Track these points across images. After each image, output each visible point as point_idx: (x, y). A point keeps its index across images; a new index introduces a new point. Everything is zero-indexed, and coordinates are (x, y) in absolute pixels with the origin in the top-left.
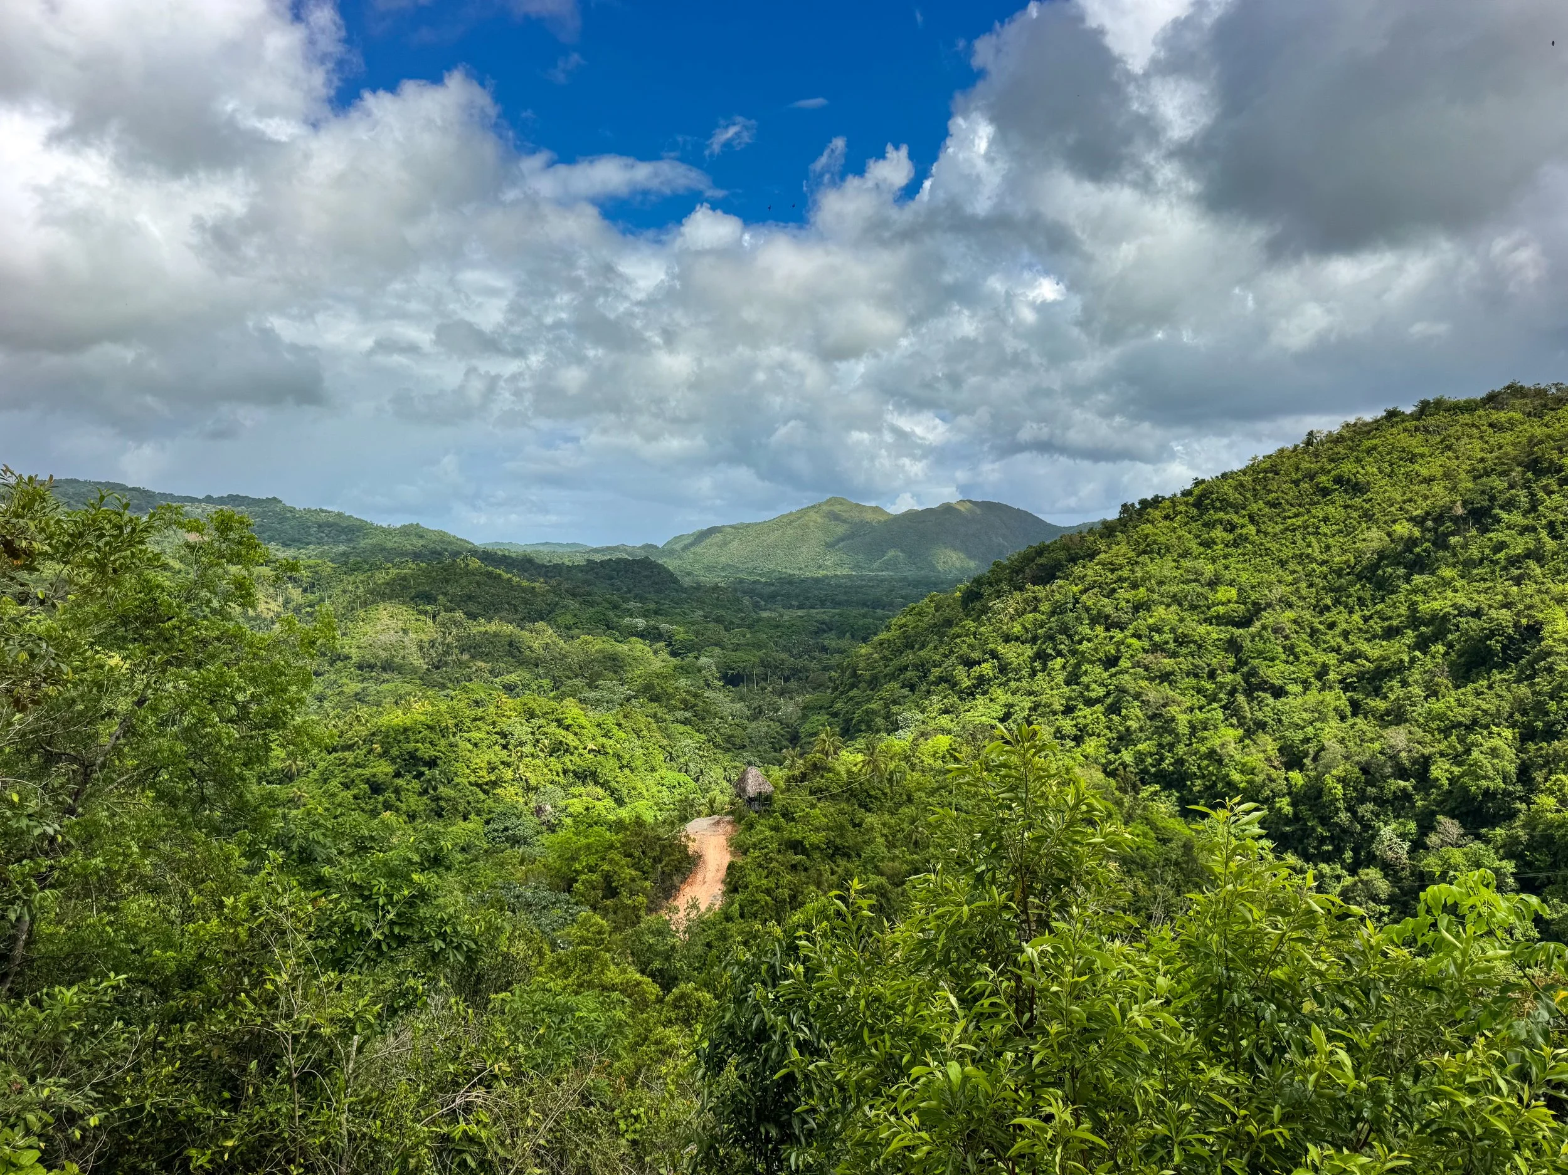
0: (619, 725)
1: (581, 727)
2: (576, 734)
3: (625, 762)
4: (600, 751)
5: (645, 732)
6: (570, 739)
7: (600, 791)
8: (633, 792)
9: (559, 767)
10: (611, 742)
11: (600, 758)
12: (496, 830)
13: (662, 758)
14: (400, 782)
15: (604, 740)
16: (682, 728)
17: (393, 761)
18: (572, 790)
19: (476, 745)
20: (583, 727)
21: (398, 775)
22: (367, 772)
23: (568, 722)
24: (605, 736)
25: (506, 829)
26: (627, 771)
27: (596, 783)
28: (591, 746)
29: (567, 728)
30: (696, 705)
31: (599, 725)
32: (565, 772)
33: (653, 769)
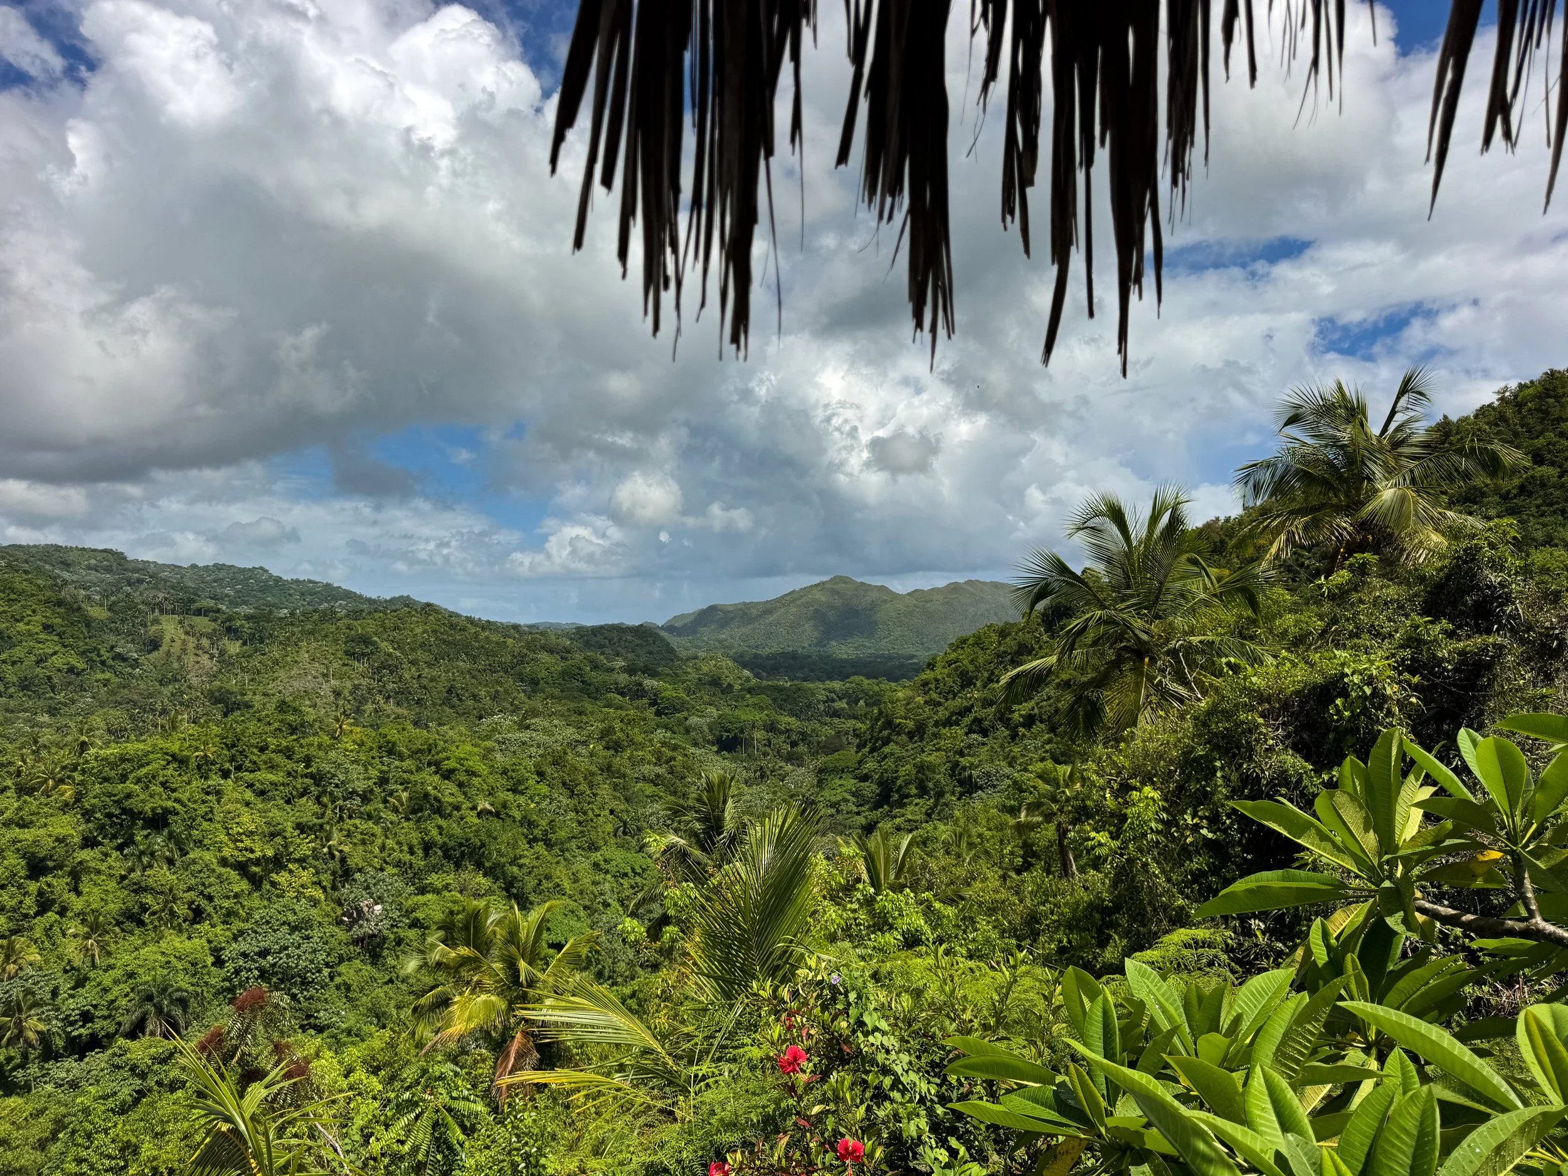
0: (541, 774)
1: (472, 773)
2: (461, 785)
3: (537, 832)
4: (499, 813)
5: (583, 787)
6: (449, 792)
7: (482, 881)
8: (546, 884)
9: (415, 837)
10: (522, 800)
11: (496, 824)
12: (244, 955)
13: (609, 828)
14: (85, 855)
15: (510, 796)
16: (649, 789)
17: (87, 815)
18: (434, 879)
19: (262, 793)
20: (474, 774)
21: (89, 842)
22: (27, 835)
23: (452, 764)
24: (514, 791)
25: (264, 953)
26: (540, 847)
27: (479, 865)
28: (484, 804)
29: (448, 775)
30: (673, 759)
31: (505, 772)
32: (427, 847)
33: (593, 847)
